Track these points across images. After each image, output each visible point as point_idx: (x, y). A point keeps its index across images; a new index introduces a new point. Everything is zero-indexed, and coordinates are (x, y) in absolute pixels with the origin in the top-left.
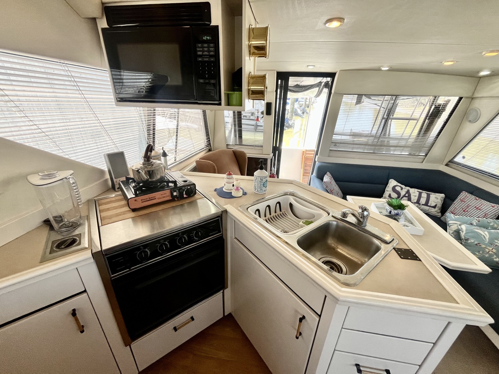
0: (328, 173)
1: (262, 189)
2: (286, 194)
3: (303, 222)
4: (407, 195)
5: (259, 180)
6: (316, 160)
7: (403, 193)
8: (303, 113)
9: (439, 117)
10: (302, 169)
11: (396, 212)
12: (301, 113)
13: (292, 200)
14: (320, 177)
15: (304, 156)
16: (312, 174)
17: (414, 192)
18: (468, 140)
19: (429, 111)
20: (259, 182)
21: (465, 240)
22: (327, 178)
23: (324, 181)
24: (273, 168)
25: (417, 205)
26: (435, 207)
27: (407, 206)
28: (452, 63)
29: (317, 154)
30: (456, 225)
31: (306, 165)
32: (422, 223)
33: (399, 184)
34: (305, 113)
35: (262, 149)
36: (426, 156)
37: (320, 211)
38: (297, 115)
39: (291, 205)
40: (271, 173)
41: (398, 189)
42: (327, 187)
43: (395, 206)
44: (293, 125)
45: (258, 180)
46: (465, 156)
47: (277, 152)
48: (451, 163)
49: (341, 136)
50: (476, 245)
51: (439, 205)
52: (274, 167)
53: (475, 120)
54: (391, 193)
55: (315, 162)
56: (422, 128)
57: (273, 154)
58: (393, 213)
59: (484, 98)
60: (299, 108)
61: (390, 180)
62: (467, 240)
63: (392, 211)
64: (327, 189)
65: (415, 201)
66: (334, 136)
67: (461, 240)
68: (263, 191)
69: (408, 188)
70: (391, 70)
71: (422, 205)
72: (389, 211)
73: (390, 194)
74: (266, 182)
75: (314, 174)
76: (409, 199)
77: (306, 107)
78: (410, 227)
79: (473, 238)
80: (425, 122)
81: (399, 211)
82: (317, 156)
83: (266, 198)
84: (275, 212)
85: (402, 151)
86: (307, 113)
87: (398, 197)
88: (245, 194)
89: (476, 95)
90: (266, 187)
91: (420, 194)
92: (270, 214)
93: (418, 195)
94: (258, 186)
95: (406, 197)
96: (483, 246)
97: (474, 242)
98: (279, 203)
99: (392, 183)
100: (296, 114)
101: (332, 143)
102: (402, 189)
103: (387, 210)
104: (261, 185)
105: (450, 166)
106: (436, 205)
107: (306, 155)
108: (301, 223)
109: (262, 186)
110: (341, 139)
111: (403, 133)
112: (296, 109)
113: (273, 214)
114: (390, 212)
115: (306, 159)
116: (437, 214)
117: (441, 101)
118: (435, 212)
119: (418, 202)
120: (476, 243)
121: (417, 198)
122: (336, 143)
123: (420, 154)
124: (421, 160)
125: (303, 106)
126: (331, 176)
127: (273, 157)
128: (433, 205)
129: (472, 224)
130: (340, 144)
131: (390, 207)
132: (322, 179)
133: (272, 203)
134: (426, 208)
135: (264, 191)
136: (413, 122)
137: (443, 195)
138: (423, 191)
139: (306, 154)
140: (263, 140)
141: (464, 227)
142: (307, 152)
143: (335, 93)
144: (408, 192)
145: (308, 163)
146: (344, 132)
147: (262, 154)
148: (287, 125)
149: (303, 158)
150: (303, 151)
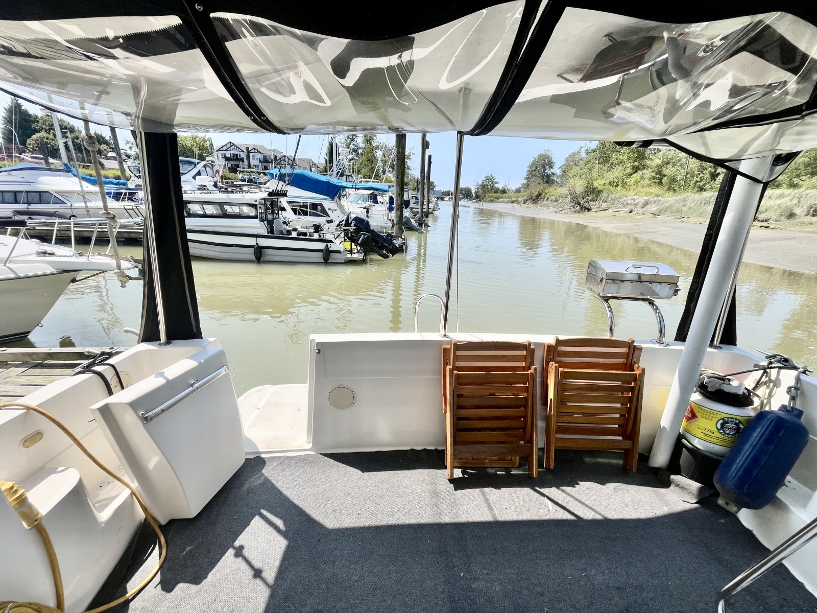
8: (420, 225)
12: (417, 226)
15: (451, 371)
38: (410, 228)
44: (404, 247)
77: (423, 216)
86: (426, 225)
100: (408, 226)
107: (459, 364)
139: (457, 358)
142: (459, 353)
148: (391, 247)
149: (448, 375)
150: (445, 349)
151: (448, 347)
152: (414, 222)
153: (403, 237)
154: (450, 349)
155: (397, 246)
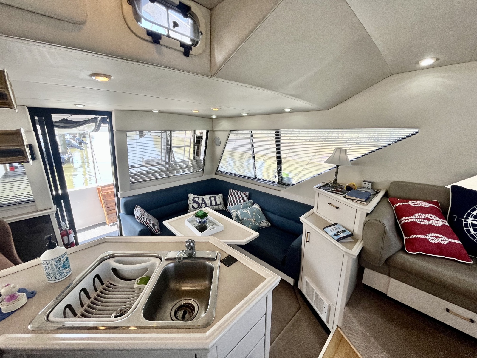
0: (137, 206)
1: (63, 273)
2: (103, 260)
3: (138, 284)
4: (203, 202)
5: (53, 264)
6: (119, 196)
7: (200, 202)
8: (80, 144)
9: (201, 144)
10: (104, 208)
11: (203, 220)
12: (77, 145)
13: (113, 263)
14: (130, 212)
15: (102, 194)
16: (119, 212)
17: (206, 198)
18: (220, 156)
19: (194, 140)
20: (54, 267)
21: (242, 220)
22: (138, 212)
23: (136, 215)
24: (62, 223)
25: (211, 207)
26: (220, 204)
27: (208, 213)
28: (198, 112)
29: (118, 190)
30: (235, 212)
31: (107, 202)
32: (220, 220)
33: (196, 196)
34: (83, 143)
35: (34, 204)
36: (203, 170)
37: (150, 260)
38: (72, 146)
39: (115, 270)
40: (61, 230)
41: (196, 199)
42: (141, 221)
43: (201, 216)
45: (51, 265)
46: (223, 167)
47: (62, 201)
48: (217, 172)
49: (137, 168)
50: (247, 220)
51: (222, 202)
52: (64, 220)
53: (219, 144)
54: (193, 204)
55: (118, 199)
56: (194, 151)
57: (56, 206)
58: (202, 222)
59: (219, 131)
60: (72, 139)
61: (189, 195)
62: (243, 219)
63: (201, 221)
64: (142, 222)
65: (209, 204)
66: (130, 169)
67: (240, 220)
68: (66, 275)
69: (202, 197)
70: (160, 112)
71: (214, 205)
72: (198, 222)
73: (193, 206)
74: (66, 261)
75: (122, 211)
76: (206, 206)
77: (81, 137)
78: (215, 228)
79: (245, 216)
80: (194, 148)
81: (205, 219)
82: (118, 192)
83: (74, 282)
84: (96, 290)
85: (188, 171)
86: (85, 143)
87: (199, 206)
88: (31, 295)
89: (215, 129)
90: (69, 266)
91: (210, 198)
92: (89, 298)
93: (209, 200)
94: (55, 273)
95: (203, 204)
96: (250, 219)
97: (246, 219)
98: (97, 276)
99: (191, 196)
100: (70, 145)
101: (131, 176)
102: (199, 199)
103: (197, 221)
104: (59, 269)
105: (217, 174)
106: (221, 202)
107: (103, 192)
108: (136, 286)
109: (61, 269)
110: (138, 171)
111: (184, 158)
112: (69, 141)
113: (93, 294)
114: (200, 222)
115: (105, 196)
116: (223, 208)
117: (198, 133)
118: (221, 207)
119: (211, 205)
120: (247, 219)
121: (209, 202)
122: (134, 176)
123: (200, 170)
124: (202, 174)
125: (77, 136)
126: (141, 208)
127: (58, 209)
128: (219, 203)
129: (241, 208)
130: (139, 175)
131: (198, 219)
132: (133, 214)
133: (87, 283)
134: (217, 207)
135: (67, 273)
136: (187, 149)
137: (221, 195)
138: (211, 196)
139: (103, 190)
140: (32, 193)
141: (238, 212)
142: (103, 189)
143: (117, 130)
144: (203, 200)
145: (108, 200)
146: (138, 164)
147: (37, 211)
149: (101, 196)
150: (98, 189)
151: (99, 188)
152: (75, 142)
153: (68, 153)
154: (100, 188)
155: (66, 159)
